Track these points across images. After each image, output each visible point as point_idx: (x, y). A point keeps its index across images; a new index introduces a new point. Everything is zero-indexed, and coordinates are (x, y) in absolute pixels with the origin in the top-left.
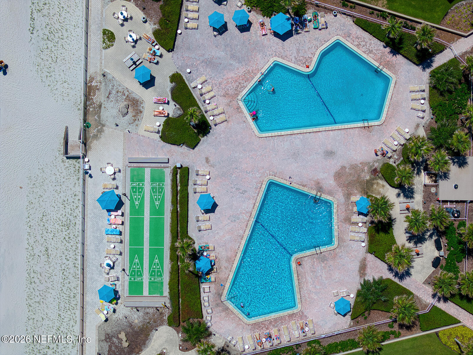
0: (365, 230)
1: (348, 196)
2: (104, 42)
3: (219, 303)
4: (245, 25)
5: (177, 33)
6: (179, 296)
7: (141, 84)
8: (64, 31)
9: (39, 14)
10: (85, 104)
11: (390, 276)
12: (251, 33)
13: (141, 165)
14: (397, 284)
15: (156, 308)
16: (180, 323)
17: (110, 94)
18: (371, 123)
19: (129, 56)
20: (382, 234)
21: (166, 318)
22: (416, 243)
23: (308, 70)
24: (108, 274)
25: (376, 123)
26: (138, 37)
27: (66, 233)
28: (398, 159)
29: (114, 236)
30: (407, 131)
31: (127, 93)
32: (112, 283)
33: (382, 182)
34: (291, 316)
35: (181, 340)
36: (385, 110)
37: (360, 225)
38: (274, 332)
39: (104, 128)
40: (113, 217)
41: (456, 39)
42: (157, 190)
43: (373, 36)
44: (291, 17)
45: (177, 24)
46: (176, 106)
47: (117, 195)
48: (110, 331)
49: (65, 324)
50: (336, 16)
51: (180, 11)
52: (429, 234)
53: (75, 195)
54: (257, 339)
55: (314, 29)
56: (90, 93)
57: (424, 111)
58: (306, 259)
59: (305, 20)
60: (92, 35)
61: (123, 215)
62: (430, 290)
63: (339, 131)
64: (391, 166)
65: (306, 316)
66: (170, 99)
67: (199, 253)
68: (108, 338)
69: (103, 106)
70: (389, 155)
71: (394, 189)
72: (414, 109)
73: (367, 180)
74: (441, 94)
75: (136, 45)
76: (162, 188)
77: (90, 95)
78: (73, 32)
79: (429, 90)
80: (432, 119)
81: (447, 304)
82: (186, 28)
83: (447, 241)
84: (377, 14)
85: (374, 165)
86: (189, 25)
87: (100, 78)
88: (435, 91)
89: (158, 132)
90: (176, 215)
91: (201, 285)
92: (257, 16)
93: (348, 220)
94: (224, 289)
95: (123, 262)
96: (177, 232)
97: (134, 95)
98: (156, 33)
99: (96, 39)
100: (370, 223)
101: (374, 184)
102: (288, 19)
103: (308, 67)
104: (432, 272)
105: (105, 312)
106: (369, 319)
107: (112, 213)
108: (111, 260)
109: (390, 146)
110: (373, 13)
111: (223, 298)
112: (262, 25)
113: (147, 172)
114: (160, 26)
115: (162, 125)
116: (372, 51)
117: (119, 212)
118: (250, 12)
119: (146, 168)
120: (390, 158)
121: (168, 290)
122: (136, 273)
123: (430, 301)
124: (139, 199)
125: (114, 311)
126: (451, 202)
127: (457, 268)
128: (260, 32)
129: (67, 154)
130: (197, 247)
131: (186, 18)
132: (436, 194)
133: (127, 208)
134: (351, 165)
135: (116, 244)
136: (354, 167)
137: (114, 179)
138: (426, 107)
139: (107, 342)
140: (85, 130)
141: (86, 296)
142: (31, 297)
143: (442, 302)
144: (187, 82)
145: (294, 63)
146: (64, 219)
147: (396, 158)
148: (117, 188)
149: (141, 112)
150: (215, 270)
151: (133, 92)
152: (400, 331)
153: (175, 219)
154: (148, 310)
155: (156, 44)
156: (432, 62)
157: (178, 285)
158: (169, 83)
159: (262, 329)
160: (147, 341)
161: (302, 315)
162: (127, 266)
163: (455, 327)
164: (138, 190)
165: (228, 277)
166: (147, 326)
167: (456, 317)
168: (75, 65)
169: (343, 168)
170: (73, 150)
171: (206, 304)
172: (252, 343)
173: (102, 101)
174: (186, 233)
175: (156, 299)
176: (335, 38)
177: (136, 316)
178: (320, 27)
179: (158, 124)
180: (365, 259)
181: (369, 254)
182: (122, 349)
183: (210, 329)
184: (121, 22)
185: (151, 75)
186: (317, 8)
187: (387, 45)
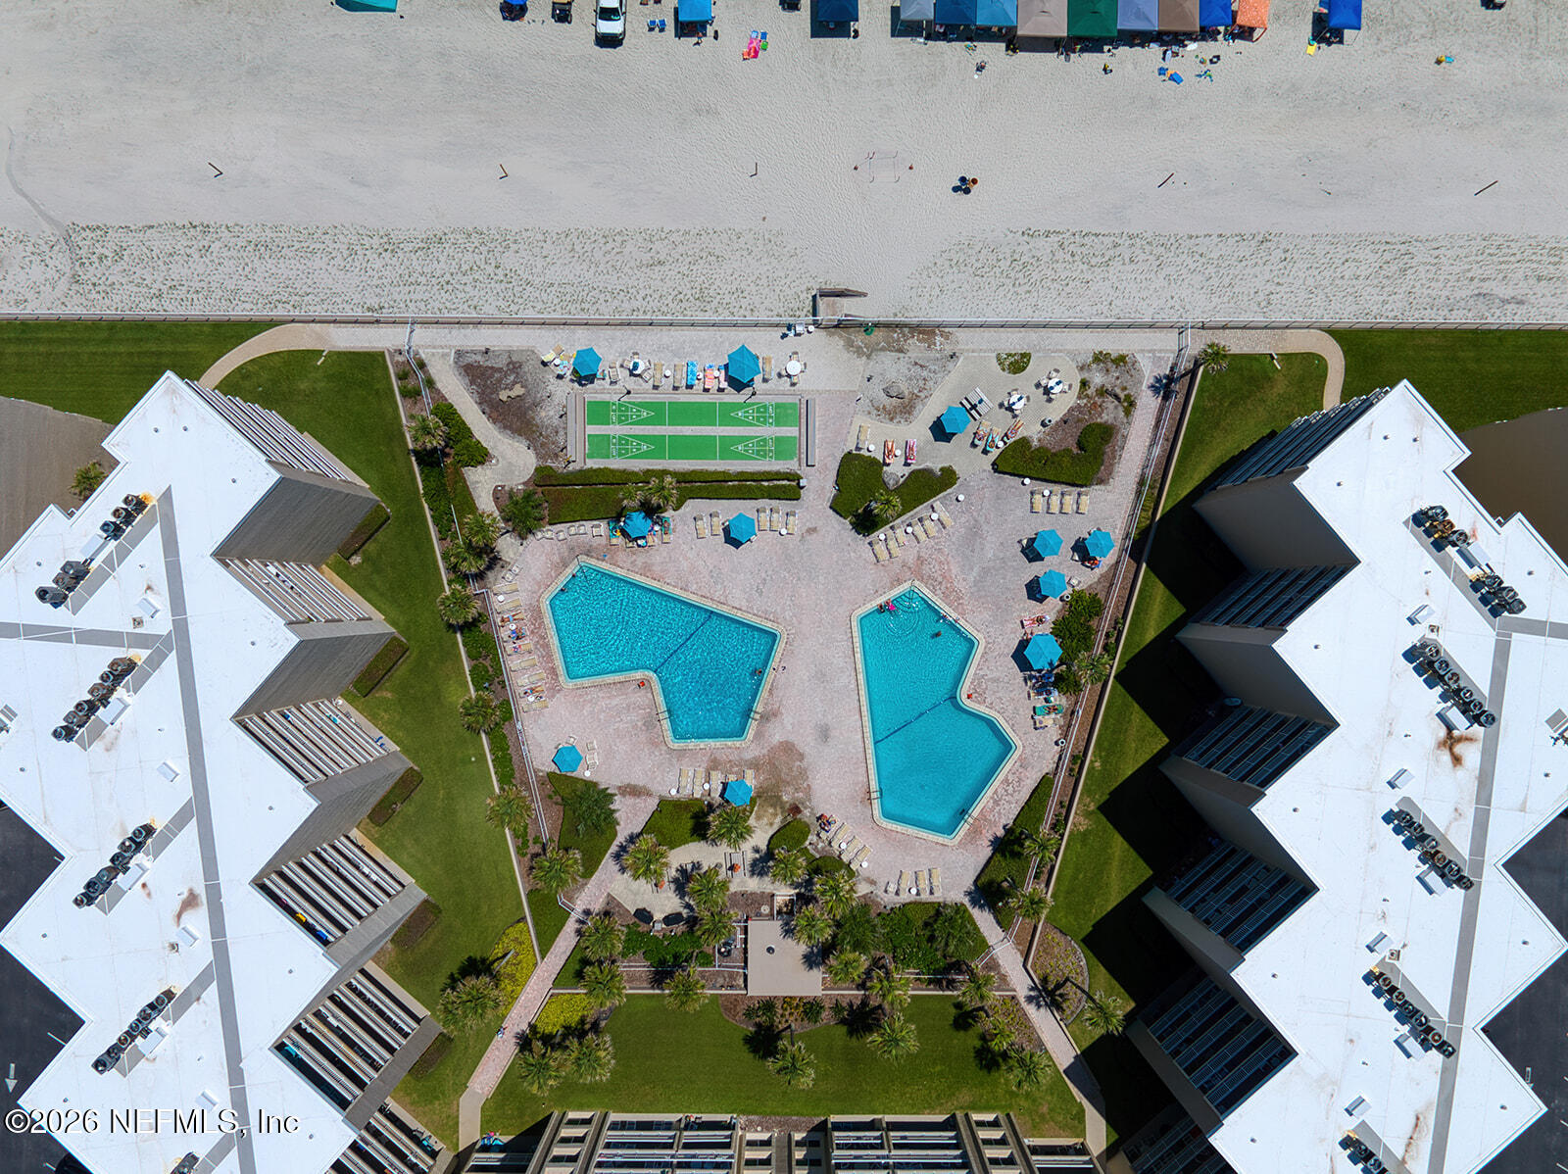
0: (697, 795)
1: (755, 765)
2: (1009, 355)
3: (575, 552)
4: (1040, 591)
5: (1025, 477)
6: (587, 485)
7: (939, 418)
8: (1027, 288)
9: (1056, 246)
10: (905, 325)
11: (621, 838)
12: (1025, 602)
13: (804, 421)
14: (606, 851)
15: (566, 447)
16: (541, 486)
17: (921, 366)
18: (876, 804)
19: (985, 398)
20: (690, 824)
21: (549, 463)
22: (675, 881)
23: (964, 697)
24: (622, 366)
25: (877, 812)
26: (1017, 412)
27: (689, 296)
28: (816, 849)
29: (684, 375)
30: (863, 865)
31: (922, 395)
32: (606, 372)
33: (778, 822)
34: (553, 671)
35: (512, 489)
36: (899, 827)
37: (707, 786)
38: (527, 643)
39: (864, 358)
40: (717, 374)
41: (1021, 948)
42: (762, 448)
43: (1023, 808)
44: (1053, 670)
45: (1040, 476)
46: (902, 477)
47: (752, 380)
48: (526, 370)
49: (537, 294)
50: (1057, 743)
51: (1063, 483)
52: (692, 903)
53: (752, 310)
54: (513, 616)
55: (1034, 708)
56: (923, 333)
57: (897, 893)
58: (650, 695)
59: (1049, 693)
60: (1021, 335)
61: (721, 390)
62: (597, 906)
63: (862, 749)
64: (806, 839)
65: (553, 696)
66: (913, 467)
67: (658, 517)
68: (515, 367)
69: (902, 355)
70: (823, 835)
71: (767, 843)
72: (900, 877)
73: (781, 796)
74: (926, 925)
75: (1003, 410)
76: (764, 456)
77: (919, 333)
78: (1025, 302)
79: (934, 903)
80: (885, 907)
81: (573, 934)
82: (1032, 493)
83: (679, 933)
84: (1060, 813)
85: (806, 808)
86: (1037, 497)
87: (948, 349)
88: (932, 913)
89: (858, 448)
90: (720, 479)
91: (606, 521)
92: (1055, 611)
93: (714, 765)
94: (598, 559)
95: (642, 391)
96: (692, 482)
97: (919, 406)
98: (1024, 442)
99: (1014, 342)
100: (709, 803)
101: (775, 808)
102: (1051, 664)
103: (969, 697)
104: (628, 908)
105: (557, 362)
106: (549, 802)
107: (723, 371)
108: (645, 370)
109: (839, 836)
110: (1062, 807)
111: (583, 558)
112: (1040, 620)
113: (791, 431)
114: (1038, 449)
115: (869, 454)
116: (998, 805)
117: (724, 385)
118: (1062, 599)
119: (797, 428)
120: (818, 835)
121: (595, 467)
122: (624, 414)
123: (579, 906)
124: (748, 417)
125: (560, 377)
126: (745, 941)
127: (634, 953)
128: (1027, 617)
129: (821, 296)
130: (669, 514)
131: (1051, 492)
132: (759, 915)
133: (732, 397)
134: (805, 770)
135: (671, 379)
136: (803, 773)
137: (780, 375)
138: (904, 898)
139: (508, 365)
140: (861, 325)
141: (584, 329)
142: (581, 237)
143: (577, 926)
144: (941, 495)
145: (975, 674)
146: (712, 292)
147: (819, 846)
148: (765, 380)
149: (891, 419)
150: (631, 545)
151: (924, 405)
152: (529, 856)
153: (714, 478)
154: (562, 433)
155: (1005, 443)
156: (981, 907)
157: (603, 484)
158: (940, 466)
159: (532, 624)
160: (509, 433)
161: (555, 689)
162: (636, 398)
163: (534, 951)
164: (762, 416)
165: (619, 566)
166: (534, 432)
167: (552, 950)
168: (969, 307)
169: (801, 757)
170: (828, 305)
171: (573, 531)
172: (508, 607)
173: (909, 354)
174: (691, 495)
175: (580, 446)
176: (1019, 743)
177: (551, 413)
178: (1036, 717)
179: (872, 448)
180: (649, 794)
181: (657, 801)
182: (496, 391)
183: (530, 537)
184: (1043, 383)
185: (954, 434)
186: (1069, 712)
187: (1008, 831)
